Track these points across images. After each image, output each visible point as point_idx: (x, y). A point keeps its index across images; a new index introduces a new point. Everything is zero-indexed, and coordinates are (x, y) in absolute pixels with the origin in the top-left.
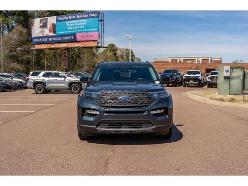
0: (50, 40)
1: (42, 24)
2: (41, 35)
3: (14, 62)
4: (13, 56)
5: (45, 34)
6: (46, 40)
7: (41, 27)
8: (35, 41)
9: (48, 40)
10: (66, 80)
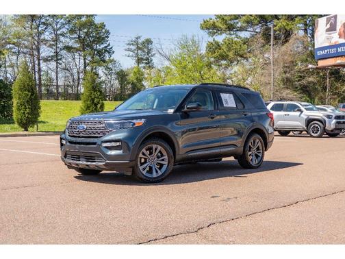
0: (339, 50)
1: (328, 26)
2: (327, 45)
3: (288, 88)
4: (288, 80)
5: (333, 42)
6: (334, 51)
7: (327, 30)
8: (319, 53)
9: (337, 50)
10: (302, 115)
